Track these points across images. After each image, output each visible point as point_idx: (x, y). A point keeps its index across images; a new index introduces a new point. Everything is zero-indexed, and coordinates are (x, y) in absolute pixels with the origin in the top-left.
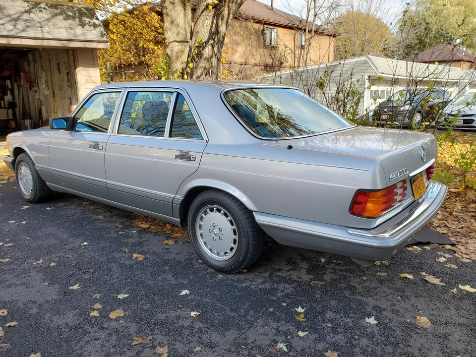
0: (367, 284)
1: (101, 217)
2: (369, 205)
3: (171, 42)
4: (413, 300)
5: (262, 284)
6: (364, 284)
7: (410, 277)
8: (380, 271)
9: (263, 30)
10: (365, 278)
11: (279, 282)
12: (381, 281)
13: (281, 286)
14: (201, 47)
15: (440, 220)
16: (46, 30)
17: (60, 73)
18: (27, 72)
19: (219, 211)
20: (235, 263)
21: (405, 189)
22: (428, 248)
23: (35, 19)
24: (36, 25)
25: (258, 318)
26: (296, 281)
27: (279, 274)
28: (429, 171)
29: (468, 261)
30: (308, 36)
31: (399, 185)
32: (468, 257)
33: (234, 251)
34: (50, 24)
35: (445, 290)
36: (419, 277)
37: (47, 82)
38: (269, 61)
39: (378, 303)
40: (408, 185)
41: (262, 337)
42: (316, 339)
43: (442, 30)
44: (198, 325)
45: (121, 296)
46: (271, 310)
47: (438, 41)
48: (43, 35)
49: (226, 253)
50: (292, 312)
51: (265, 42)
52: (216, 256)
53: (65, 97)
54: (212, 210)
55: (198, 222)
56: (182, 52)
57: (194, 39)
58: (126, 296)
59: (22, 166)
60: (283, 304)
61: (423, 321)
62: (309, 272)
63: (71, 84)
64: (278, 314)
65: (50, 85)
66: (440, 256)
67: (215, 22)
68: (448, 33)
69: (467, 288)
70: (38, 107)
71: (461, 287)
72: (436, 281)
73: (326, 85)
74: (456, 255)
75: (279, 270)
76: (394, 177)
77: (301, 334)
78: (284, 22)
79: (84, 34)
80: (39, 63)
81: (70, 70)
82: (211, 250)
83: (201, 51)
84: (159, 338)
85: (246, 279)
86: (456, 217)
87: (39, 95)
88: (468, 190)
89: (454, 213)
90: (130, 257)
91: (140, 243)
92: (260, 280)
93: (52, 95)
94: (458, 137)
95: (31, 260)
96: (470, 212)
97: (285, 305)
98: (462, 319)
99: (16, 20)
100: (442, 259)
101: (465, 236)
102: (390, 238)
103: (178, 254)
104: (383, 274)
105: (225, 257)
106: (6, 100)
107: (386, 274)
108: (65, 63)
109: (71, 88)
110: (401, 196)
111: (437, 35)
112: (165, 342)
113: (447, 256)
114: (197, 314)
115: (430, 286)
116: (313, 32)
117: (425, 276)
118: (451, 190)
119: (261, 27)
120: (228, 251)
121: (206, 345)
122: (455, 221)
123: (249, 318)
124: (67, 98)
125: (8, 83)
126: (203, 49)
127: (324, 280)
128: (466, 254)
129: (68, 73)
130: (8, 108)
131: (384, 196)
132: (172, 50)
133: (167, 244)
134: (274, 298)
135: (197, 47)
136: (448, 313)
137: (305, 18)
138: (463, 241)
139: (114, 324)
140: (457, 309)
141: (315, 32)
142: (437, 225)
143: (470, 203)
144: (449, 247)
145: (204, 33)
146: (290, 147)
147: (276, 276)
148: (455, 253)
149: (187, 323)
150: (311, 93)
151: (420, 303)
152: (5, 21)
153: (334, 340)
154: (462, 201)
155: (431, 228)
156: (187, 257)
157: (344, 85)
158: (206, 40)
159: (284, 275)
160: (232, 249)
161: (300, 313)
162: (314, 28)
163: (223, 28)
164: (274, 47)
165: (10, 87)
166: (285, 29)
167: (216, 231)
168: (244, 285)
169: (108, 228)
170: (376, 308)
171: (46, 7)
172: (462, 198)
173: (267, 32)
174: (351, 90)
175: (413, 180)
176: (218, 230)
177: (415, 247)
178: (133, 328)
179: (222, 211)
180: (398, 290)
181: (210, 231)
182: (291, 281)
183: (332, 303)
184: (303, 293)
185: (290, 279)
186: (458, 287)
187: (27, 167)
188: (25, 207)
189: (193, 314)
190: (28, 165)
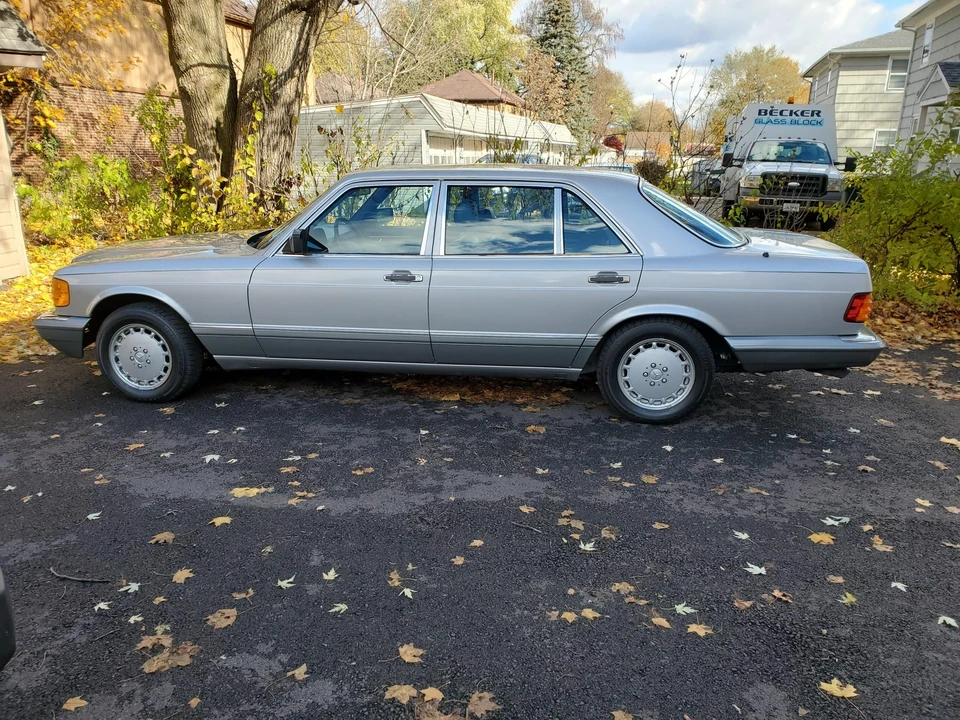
3: (194, 66)
7: (822, 393)
36: (827, 392)
46: (771, 442)
49: (668, 399)
52: (654, 406)
54: (648, 346)
55: (622, 367)
56: (218, 86)
57: (254, 64)
60: (772, 435)
61: (885, 422)
64: (783, 444)
83: (275, 90)
114: (721, 460)
117: (830, 391)
120: (674, 394)
126: (281, 86)
132: (195, 83)
146: (766, 255)
160: (681, 391)
161: (797, 439)
167: (657, 372)
176: (660, 371)
179: (668, 345)
181: (646, 375)
184: (770, 424)
187: (148, 332)
188: (169, 410)
189: (718, 461)
190: (150, 325)
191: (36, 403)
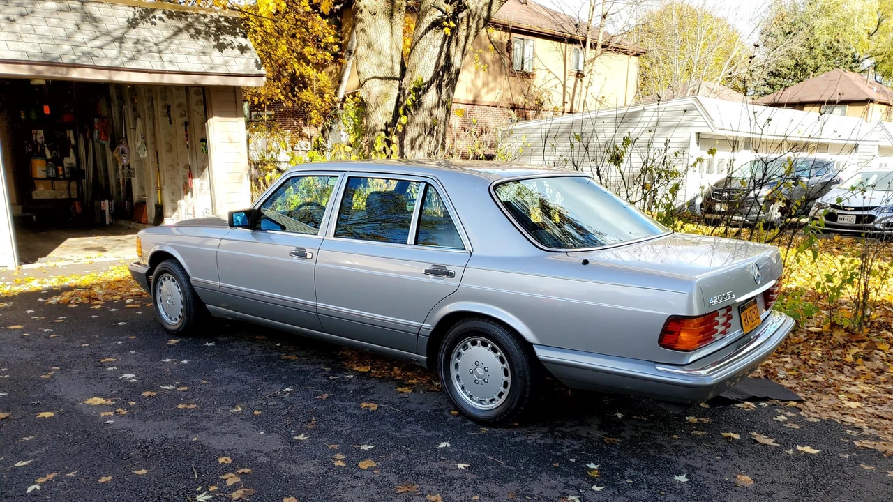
0: (678, 443)
1: (294, 357)
2: (683, 335)
3: (369, 79)
4: (736, 460)
5: (541, 439)
6: (675, 443)
7: (736, 436)
8: (696, 430)
9: (509, 42)
10: (676, 436)
11: (563, 437)
12: (698, 440)
13: (566, 442)
14: (420, 90)
15: (788, 370)
16: (166, 57)
17: (170, 123)
18: (105, 117)
19: (484, 344)
20: (505, 413)
21: (730, 318)
22: (765, 404)
23: (150, 40)
24: (152, 49)
25: (541, 472)
26: (585, 437)
27: (560, 429)
28: (767, 296)
29: (815, 420)
30: (590, 54)
31: (722, 313)
32: (817, 416)
33: (504, 397)
34: (173, 46)
35: (777, 451)
36: (747, 437)
37: (144, 137)
38: (520, 100)
39: (691, 462)
40: (734, 313)
41: (549, 490)
42: (614, 493)
43: (838, 42)
44: (469, 477)
45: (365, 447)
46: (557, 465)
47: (830, 63)
48: (163, 65)
49: (491, 400)
50: (583, 468)
51: (511, 64)
52: (479, 405)
53: (178, 164)
54: (474, 343)
55: (454, 360)
56: (387, 95)
57: (408, 76)
58: (370, 447)
59: (165, 279)
60: (571, 460)
61: (745, 480)
62: (600, 428)
63: (191, 142)
64: (566, 469)
65: (149, 141)
66: (780, 414)
67: (445, 48)
68: (848, 49)
69: (808, 449)
70: (124, 179)
71: (799, 448)
72: (770, 442)
73: (625, 159)
74: (802, 413)
75: (562, 425)
76: (716, 301)
77: (595, 488)
78: (547, 28)
79: (226, 63)
80: (129, 102)
81: (189, 117)
82: (471, 397)
83: (419, 97)
84: (427, 487)
85: (519, 434)
86: (813, 367)
87: (128, 158)
88: (834, 330)
89: (810, 362)
90: (360, 408)
91: (365, 390)
92: (537, 435)
93: (152, 158)
94: (845, 246)
95: (224, 407)
96: (834, 360)
97: (573, 460)
98: (793, 479)
99: (121, 40)
100: (781, 418)
101: (820, 392)
102: (709, 376)
103: (422, 404)
104: (699, 433)
105: (490, 405)
106: (66, 165)
107: (704, 433)
108: (180, 106)
109: (192, 149)
110: (724, 327)
111: (829, 52)
112: (435, 491)
113: (789, 414)
114: (466, 466)
115: (760, 447)
116: (599, 47)
117: (754, 436)
118: (810, 329)
119: (505, 37)
120: (496, 397)
121: (485, 495)
122: (809, 372)
123: (530, 471)
124: (182, 165)
125: (71, 134)
126: (424, 93)
127: (621, 437)
128: (816, 413)
129: (186, 124)
130: (70, 180)
131: (701, 324)
132: (369, 93)
133: (402, 392)
134: (559, 454)
135: (415, 89)
136: (776, 473)
137: (586, 21)
138: (815, 397)
139: (367, 474)
140: (789, 469)
141: (603, 46)
142: (782, 376)
143: (835, 348)
144: (794, 403)
145: (424, 68)
146: (585, 262)
147: (558, 431)
148: (801, 410)
149: (456, 475)
150: (601, 173)
151: (743, 463)
152: (104, 42)
153: (635, 494)
154: (825, 345)
155: (774, 381)
156: (434, 408)
157: (654, 161)
158: (428, 79)
159: (568, 431)
160: (501, 394)
161: (592, 470)
162: (600, 42)
163: (456, 60)
164: (527, 75)
165: (73, 142)
166: (548, 41)
167: (480, 371)
168: (517, 439)
169: (312, 371)
170: (688, 467)
171: (164, 16)
172: (825, 340)
173: (516, 46)
174: (665, 167)
175: (742, 307)
176: (482, 370)
177: (747, 403)
178: (392, 478)
179: (489, 345)
180: (719, 450)
181: (472, 372)
182: (579, 438)
183: (633, 460)
184: (596, 450)
185: (578, 436)
186: (794, 448)
187: (174, 281)
188: (173, 341)
189: (461, 466)
190: (177, 278)
191: (120, 324)
